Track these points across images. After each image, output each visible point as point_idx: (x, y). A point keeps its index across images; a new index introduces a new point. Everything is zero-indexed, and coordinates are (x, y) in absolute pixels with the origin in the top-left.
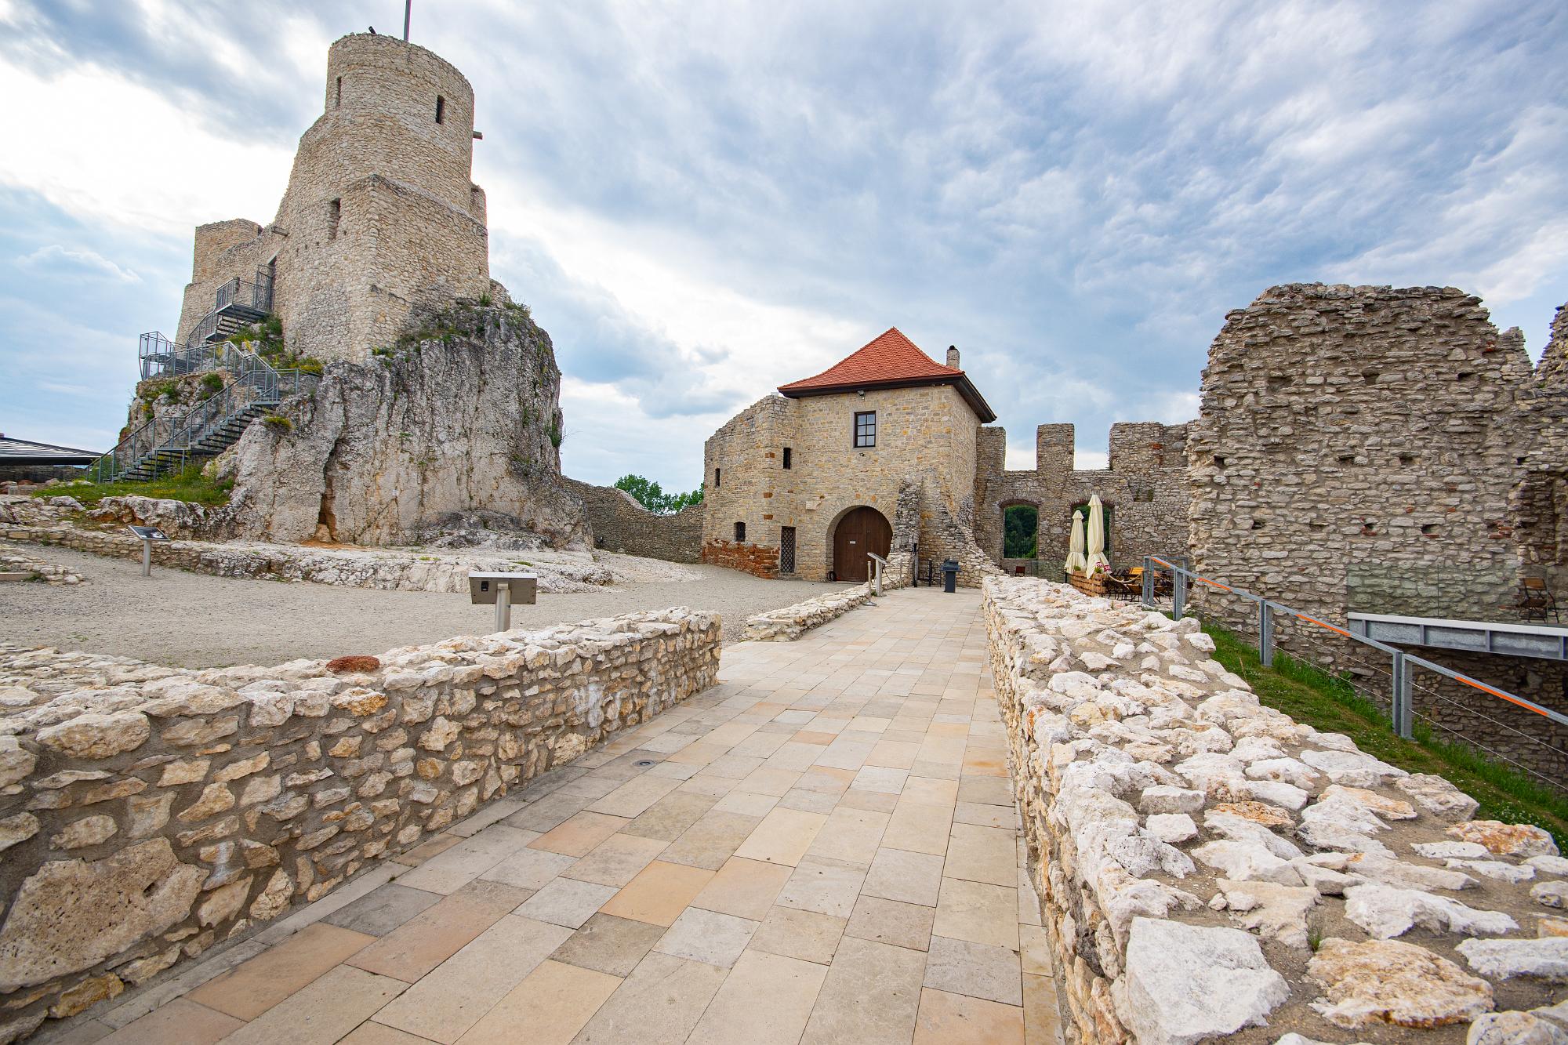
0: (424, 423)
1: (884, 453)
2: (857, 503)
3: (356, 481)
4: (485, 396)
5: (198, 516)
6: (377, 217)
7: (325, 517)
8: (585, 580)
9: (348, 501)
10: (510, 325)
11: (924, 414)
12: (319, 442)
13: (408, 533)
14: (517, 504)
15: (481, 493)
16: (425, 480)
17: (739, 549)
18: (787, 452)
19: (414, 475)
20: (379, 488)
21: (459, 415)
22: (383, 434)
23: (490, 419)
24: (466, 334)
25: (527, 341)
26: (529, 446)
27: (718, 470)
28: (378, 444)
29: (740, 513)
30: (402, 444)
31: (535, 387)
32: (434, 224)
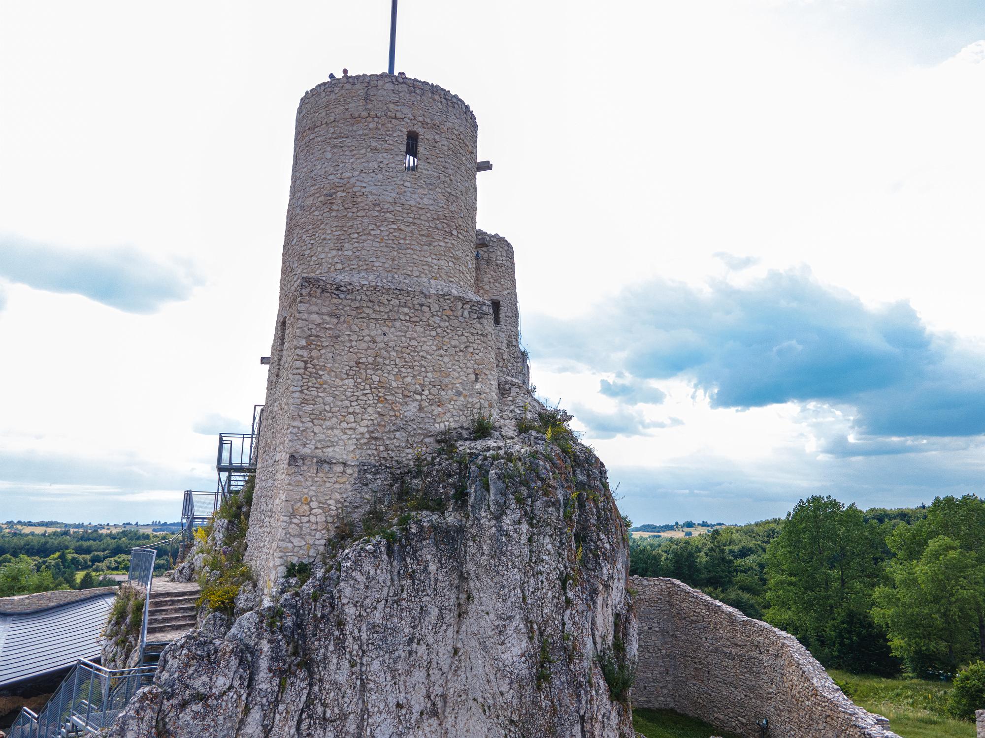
0: (344, 716)
4: (469, 625)
6: (303, 343)
21: (419, 675)
23: (478, 676)
31: (564, 588)
32: (398, 325)
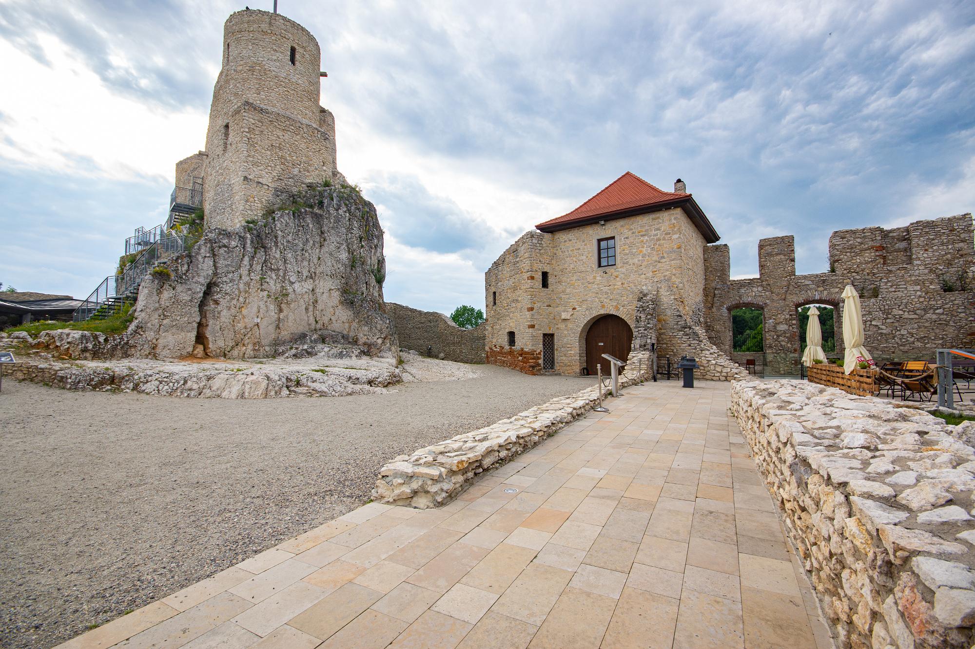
0: (278, 270)
1: (624, 270)
2: (602, 312)
3: (224, 313)
4: (325, 249)
5: (99, 342)
6: (247, 130)
7: (200, 339)
8: (370, 383)
9: (218, 327)
10: (341, 198)
11: (657, 235)
12: (194, 286)
13: (267, 349)
14: (347, 325)
15: (324, 318)
16: (281, 310)
17: (511, 352)
18: (545, 275)
19: (272, 307)
20: (244, 317)
21: (306, 263)
22: (245, 278)
23: (328, 265)
24: (311, 207)
25: (353, 208)
26: (356, 283)
27: (495, 293)
28: (241, 286)
29: (510, 325)
30: (262, 285)
31: (361, 241)
32: (289, 133)
